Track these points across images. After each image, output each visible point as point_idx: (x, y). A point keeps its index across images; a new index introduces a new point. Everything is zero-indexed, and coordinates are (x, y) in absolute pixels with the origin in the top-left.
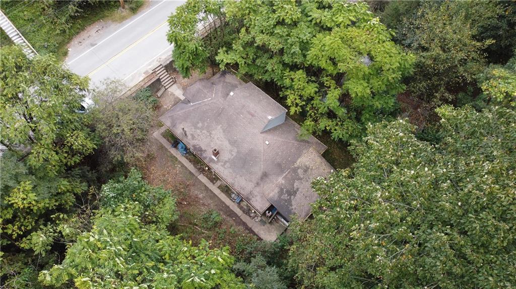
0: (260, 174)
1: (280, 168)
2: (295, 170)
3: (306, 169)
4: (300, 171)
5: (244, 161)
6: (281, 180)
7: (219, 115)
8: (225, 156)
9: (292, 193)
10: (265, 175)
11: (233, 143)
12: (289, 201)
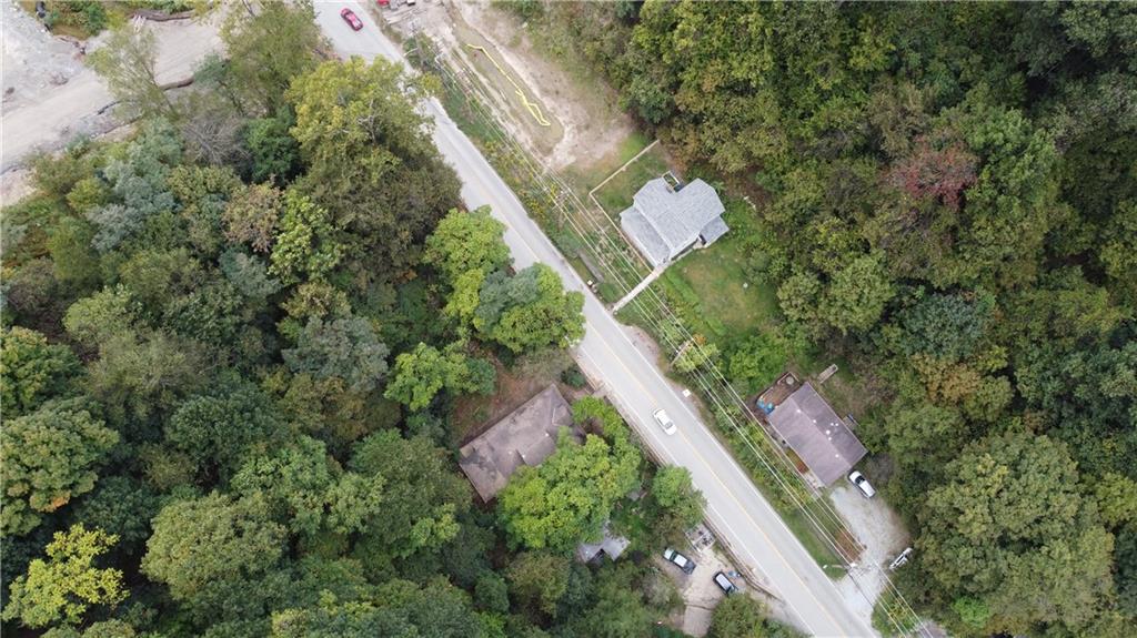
0: (495, 446)
1: (496, 460)
2: (494, 470)
3: (494, 478)
4: (492, 473)
5: (504, 438)
6: (489, 459)
7: (538, 426)
8: (512, 427)
9: (481, 466)
10: (493, 449)
11: (517, 433)
12: (475, 463)
